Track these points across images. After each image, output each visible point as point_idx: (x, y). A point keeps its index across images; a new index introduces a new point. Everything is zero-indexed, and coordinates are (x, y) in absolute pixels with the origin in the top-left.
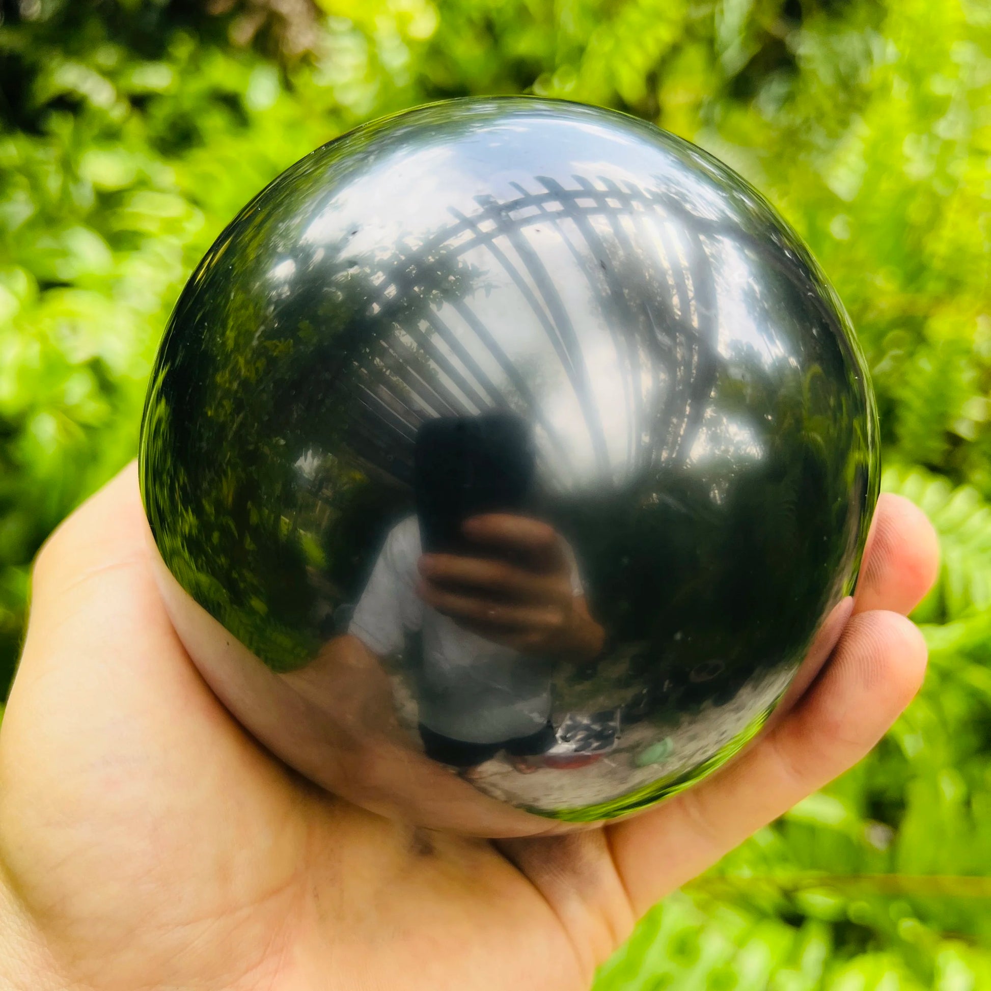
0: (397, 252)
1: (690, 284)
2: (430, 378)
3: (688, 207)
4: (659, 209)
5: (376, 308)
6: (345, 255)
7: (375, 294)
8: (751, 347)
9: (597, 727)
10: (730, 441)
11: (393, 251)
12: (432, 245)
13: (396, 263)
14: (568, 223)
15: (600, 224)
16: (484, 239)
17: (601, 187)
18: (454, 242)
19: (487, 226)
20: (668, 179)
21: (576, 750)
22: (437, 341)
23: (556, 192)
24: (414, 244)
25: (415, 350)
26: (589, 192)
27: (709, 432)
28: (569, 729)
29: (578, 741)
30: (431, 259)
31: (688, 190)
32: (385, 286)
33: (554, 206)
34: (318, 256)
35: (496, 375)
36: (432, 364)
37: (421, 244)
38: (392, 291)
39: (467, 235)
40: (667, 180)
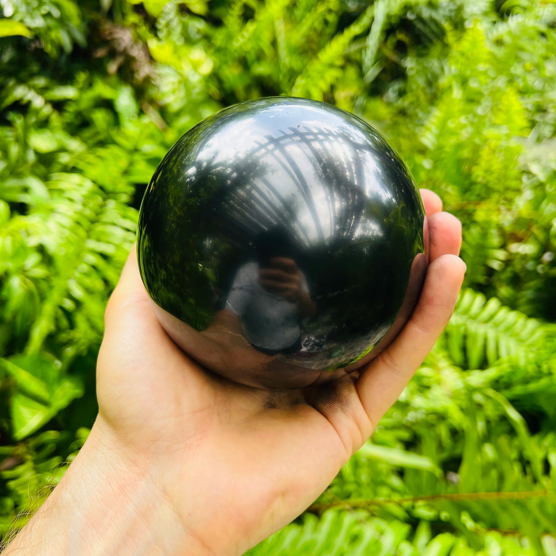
0: (236, 160)
1: (353, 167)
2: (252, 206)
3: (351, 139)
4: (340, 139)
5: (229, 182)
6: (215, 162)
7: (228, 177)
8: (377, 193)
9: (317, 341)
10: (370, 229)
11: (234, 160)
12: (249, 156)
13: (235, 164)
14: (304, 145)
15: (316, 145)
16: (270, 152)
17: (315, 131)
18: (258, 154)
19: (271, 147)
21: (308, 350)
22: (254, 192)
23: (296, 133)
24: (242, 156)
25: (246, 197)
26: (310, 133)
27: (362, 225)
28: (307, 341)
29: (310, 346)
30: (249, 161)
31: (351, 132)
32: (232, 173)
33: (298, 138)
34: (205, 164)
35: (279, 204)
36: (253, 201)
37: (245, 156)
38: (235, 175)
39: (263, 151)
40: (342, 128)
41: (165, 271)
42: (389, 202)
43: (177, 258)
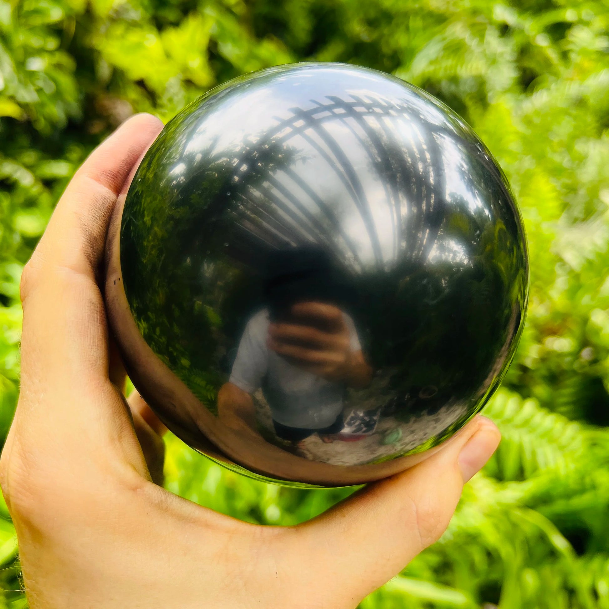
0: (244, 146)
1: (428, 156)
2: (273, 213)
3: (422, 117)
4: (406, 115)
5: (236, 178)
6: (214, 153)
7: (234, 171)
8: (462, 198)
9: (367, 419)
10: (450, 251)
11: (241, 146)
13: (244, 152)
14: (351, 120)
15: (372, 121)
16: (299, 131)
17: (367, 101)
18: (279, 135)
19: (300, 123)
20: (407, 100)
21: (354, 432)
22: (275, 192)
23: (339, 103)
24: (254, 139)
25: (263, 199)
26: (360, 103)
27: (439, 243)
28: (352, 419)
29: (356, 426)
30: (267, 146)
31: (420, 108)
32: (240, 165)
33: (340, 111)
34: (199, 157)
35: (314, 209)
36: (274, 206)
37: (258, 138)
38: (244, 168)
39: (288, 130)
41: (145, 322)
42: (480, 213)
43: (160, 299)
